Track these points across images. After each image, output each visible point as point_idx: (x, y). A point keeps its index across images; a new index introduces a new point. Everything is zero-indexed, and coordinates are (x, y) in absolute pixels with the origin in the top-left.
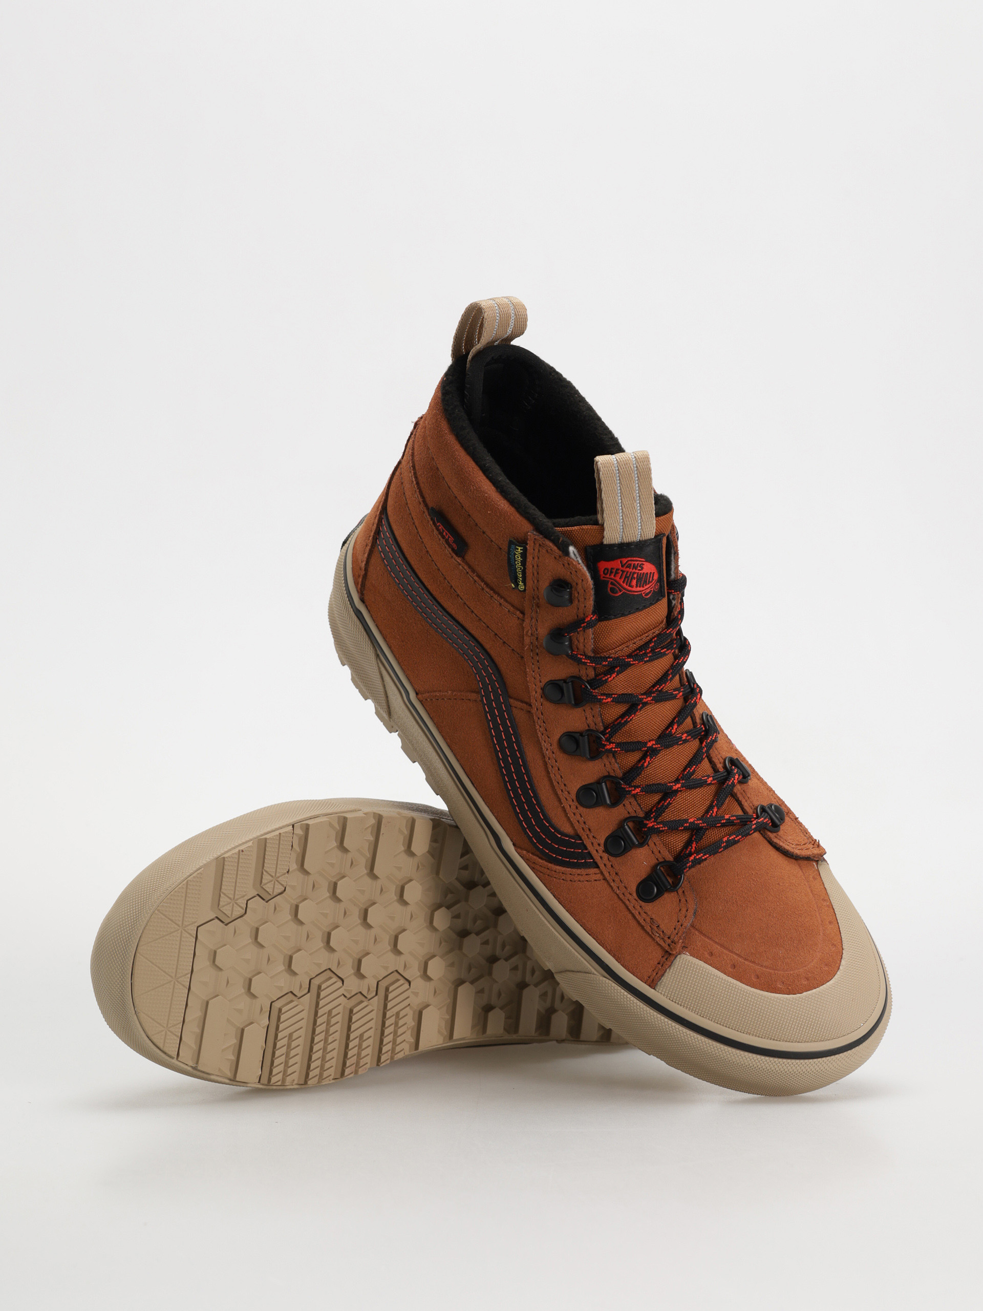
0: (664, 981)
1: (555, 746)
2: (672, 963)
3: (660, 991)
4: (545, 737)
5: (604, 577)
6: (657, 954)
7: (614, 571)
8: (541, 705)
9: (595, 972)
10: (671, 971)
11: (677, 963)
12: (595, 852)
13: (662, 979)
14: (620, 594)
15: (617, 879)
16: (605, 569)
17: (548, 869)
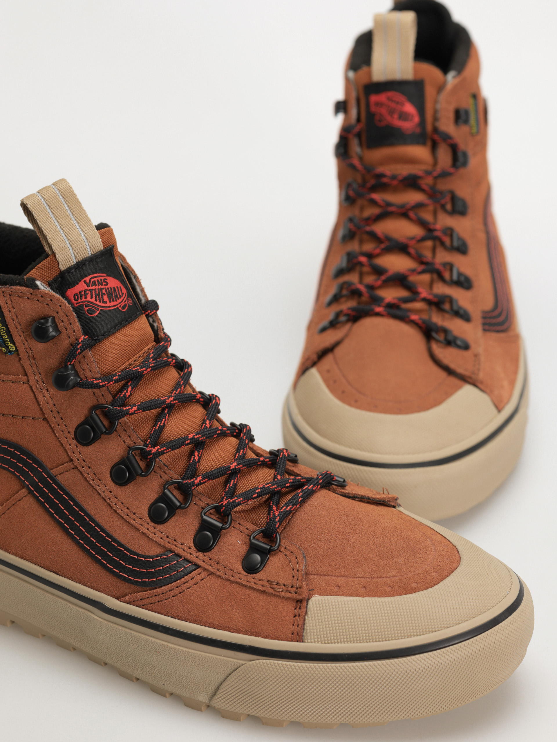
0: (308, 628)
1: (110, 483)
2: (307, 607)
3: (309, 641)
4: (96, 481)
5: (77, 304)
6: (289, 608)
7: (83, 293)
8: (80, 454)
9: (243, 662)
10: (310, 616)
11: (312, 606)
12: (189, 555)
13: (305, 627)
14: (98, 312)
15: (219, 567)
16: (74, 295)
17: (156, 596)
